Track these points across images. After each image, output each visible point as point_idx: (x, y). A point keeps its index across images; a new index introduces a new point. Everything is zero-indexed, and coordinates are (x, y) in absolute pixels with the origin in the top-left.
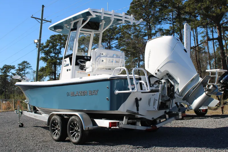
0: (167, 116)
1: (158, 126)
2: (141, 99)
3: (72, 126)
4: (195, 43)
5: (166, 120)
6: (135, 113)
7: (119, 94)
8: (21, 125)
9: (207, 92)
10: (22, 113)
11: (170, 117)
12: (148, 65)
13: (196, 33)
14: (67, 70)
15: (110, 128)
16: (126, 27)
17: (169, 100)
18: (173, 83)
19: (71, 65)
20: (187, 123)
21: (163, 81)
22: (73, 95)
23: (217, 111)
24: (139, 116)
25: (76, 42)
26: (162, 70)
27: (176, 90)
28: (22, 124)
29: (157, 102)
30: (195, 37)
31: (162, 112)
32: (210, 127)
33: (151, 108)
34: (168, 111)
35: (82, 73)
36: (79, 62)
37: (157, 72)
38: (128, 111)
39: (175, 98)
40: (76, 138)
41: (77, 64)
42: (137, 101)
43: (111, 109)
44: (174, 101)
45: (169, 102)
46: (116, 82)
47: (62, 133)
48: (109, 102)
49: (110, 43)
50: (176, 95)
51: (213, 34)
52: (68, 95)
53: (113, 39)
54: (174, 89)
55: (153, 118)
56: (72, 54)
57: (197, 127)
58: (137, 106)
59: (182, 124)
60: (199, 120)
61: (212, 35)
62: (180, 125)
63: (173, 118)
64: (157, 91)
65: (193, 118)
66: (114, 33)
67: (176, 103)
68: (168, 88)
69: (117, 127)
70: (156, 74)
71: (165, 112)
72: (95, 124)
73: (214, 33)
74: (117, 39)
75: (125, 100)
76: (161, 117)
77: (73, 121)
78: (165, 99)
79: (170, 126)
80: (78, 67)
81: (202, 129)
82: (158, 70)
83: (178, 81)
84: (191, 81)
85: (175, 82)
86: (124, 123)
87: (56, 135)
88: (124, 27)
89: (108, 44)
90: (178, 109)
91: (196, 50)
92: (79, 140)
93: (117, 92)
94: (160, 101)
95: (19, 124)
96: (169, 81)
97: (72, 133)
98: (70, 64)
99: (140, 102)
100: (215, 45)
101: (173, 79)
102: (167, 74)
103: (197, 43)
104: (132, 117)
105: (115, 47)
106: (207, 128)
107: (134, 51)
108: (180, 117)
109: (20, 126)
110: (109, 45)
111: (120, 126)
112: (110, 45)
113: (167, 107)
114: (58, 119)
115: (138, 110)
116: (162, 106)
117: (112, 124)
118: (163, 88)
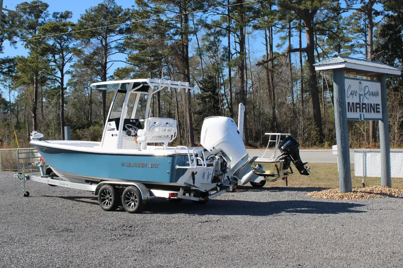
0: (218, 188)
1: (210, 198)
2: (196, 173)
3: (128, 195)
4: (267, 49)
5: (217, 192)
6: (191, 185)
7: (178, 168)
8: (26, 194)
9: (253, 170)
10: (28, 178)
11: (221, 189)
12: (204, 141)
13: (269, 32)
14: (113, 135)
15: (169, 198)
16: (141, 16)
17: (222, 175)
18: (226, 160)
19: (118, 129)
20: (239, 195)
21: (217, 157)
22: (129, 165)
23: (275, 182)
24: (194, 188)
25: (125, 106)
26: (217, 148)
27: (228, 166)
28: (28, 192)
29: (211, 176)
30: (268, 38)
31: (214, 185)
32: (262, 201)
33: (205, 181)
34: (219, 184)
35: (129, 139)
36: (126, 127)
37: (212, 149)
38: (185, 183)
39: (227, 172)
40: (132, 207)
41: (124, 129)
42: (193, 174)
43: (171, 181)
44: (226, 175)
45: (221, 176)
46: (177, 157)
47: (115, 202)
48: (169, 175)
49: (106, 39)
50: (227, 170)
51: (300, 35)
52: (123, 165)
53: (112, 31)
54: (226, 165)
55: (205, 190)
56: (120, 118)
57: (249, 200)
58: (194, 179)
59: (233, 197)
60: (253, 193)
61: (298, 37)
62: (231, 198)
63: (224, 191)
64: (212, 165)
65: (246, 191)
66: (116, 21)
67: (228, 177)
68: (221, 163)
69: (176, 198)
70: (211, 150)
71: (217, 185)
72: (151, 194)
73: (302, 33)
74: (121, 32)
75: (183, 174)
76: (212, 190)
77: (129, 191)
78: (218, 173)
79: (219, 199)
80: (125, 133)
81: (253, 202)
82: (213, 148)
83: (231, 159)
84: (242, 159)
85: (228, 159)
86: (180, 194)
87: (107, 204)
88: (138, 15)
89: (102, 42)
90: (229, 182)
91: (267, 68)
92: (137, 209)
93: (178, 167)
94: (214, 175)
95: (23, 192)
96: (222, 158)
97: (128, 203)
98: (116, 129)
99: (195, 175)
100: (302, 56)
101: (225, 156)
102: (221, 151)
103: (270, 51)
104: (187, 189)
105: (116, 47)
106: (258, 201)
107: (155, 62)
108: (231, 190)
109: (25, 196)
110: (104, 43)
111: (178, 196)
112: (106, 44)
113: (219, 181)
114: (111, 189)
115: (194, 183)
116: (215, 179)
117: (172, 195)
118: (217, 163)
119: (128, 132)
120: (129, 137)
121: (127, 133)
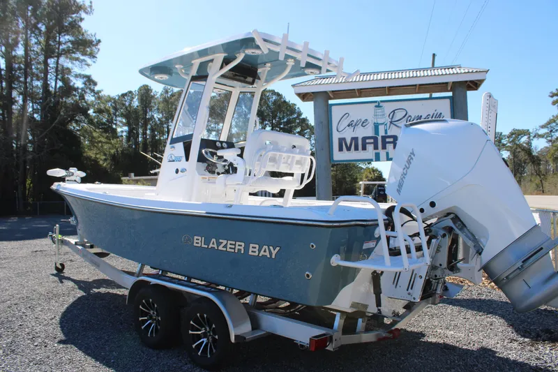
119: (209, 165)
120: (211, 175)
121: (207, 168)
